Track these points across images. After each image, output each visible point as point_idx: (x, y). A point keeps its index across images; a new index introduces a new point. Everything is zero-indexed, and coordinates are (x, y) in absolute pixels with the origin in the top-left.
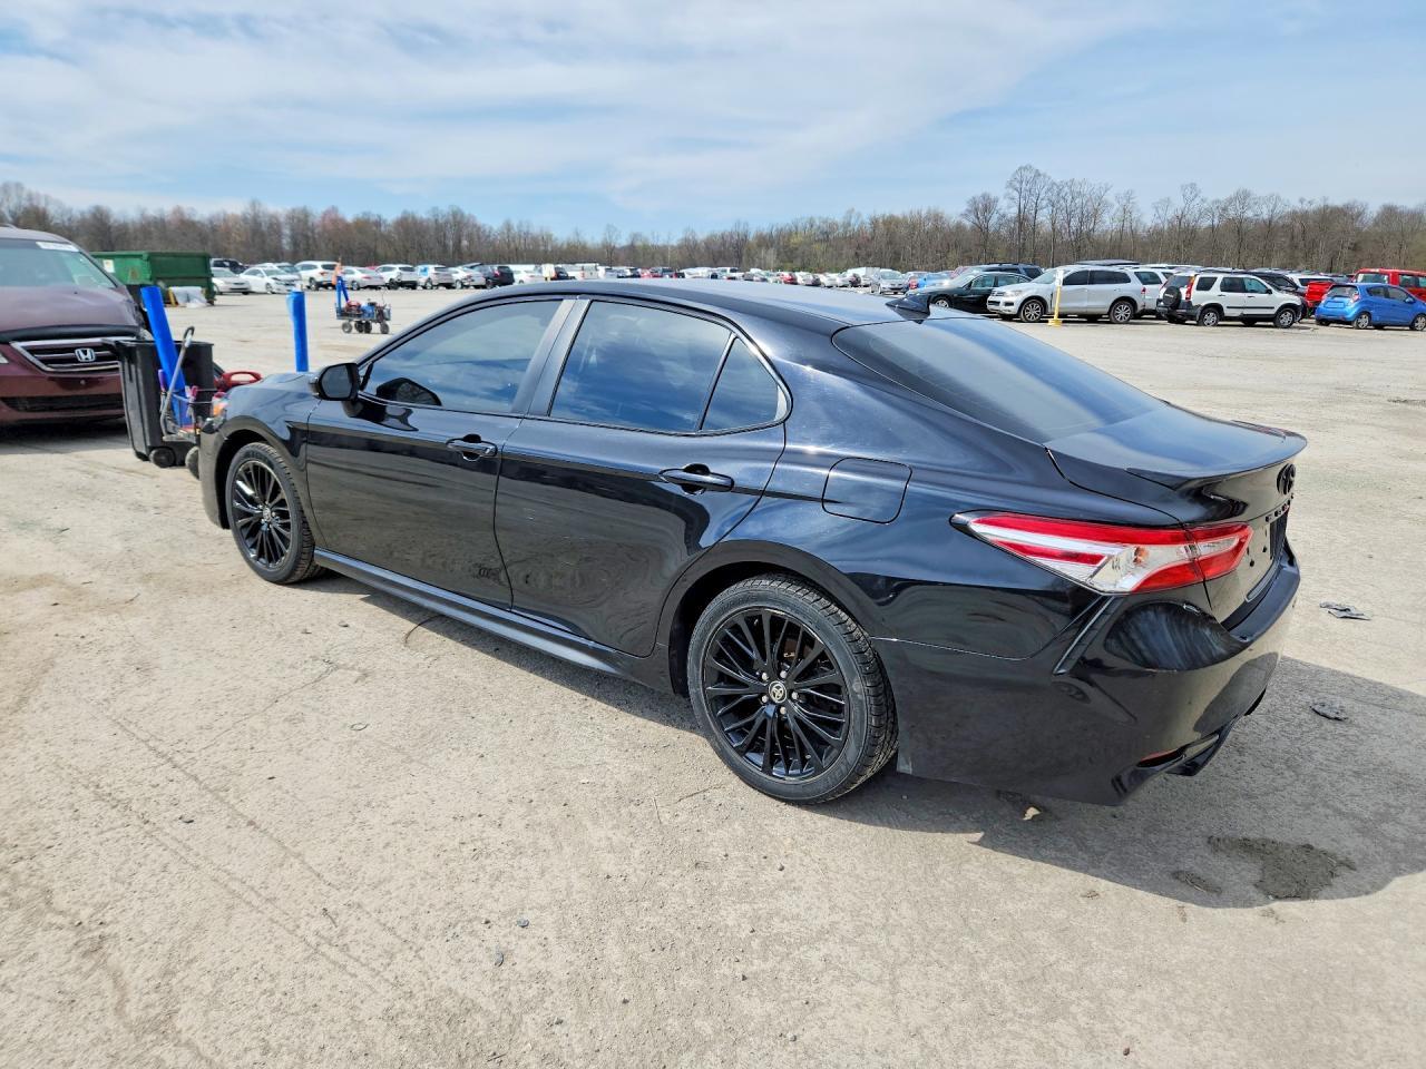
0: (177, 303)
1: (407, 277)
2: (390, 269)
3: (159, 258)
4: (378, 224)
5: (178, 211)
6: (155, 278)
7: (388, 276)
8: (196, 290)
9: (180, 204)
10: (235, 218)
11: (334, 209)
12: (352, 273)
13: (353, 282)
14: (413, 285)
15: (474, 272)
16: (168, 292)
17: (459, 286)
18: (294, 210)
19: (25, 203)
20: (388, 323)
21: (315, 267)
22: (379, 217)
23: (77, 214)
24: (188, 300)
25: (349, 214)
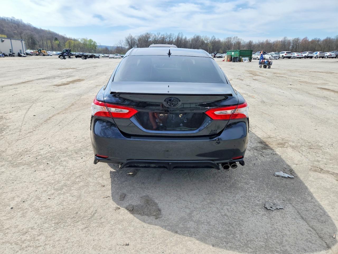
0: (243, 61)
1: (310, 55)
2: (306, 53)
3: (242, 51)
4: (318, 41)
5: (267, 41)
6: (240, 56)
7: (304, 55)
8: (247, 58)
9: (268, 39)
10: (279, 41)
11: (306, 38)
12: (294, 54)
13: (294, 56)
14: (311, 57)
15: (332, 54)
16: (241, 59)
17: (326, 57)
18: (295, 39)
19: (237, 41)
20: (271, 66)
21: (285, 53)
22: (319, 39)
23: (246, 42)
24: (245, 60)
25: (310, 39)
